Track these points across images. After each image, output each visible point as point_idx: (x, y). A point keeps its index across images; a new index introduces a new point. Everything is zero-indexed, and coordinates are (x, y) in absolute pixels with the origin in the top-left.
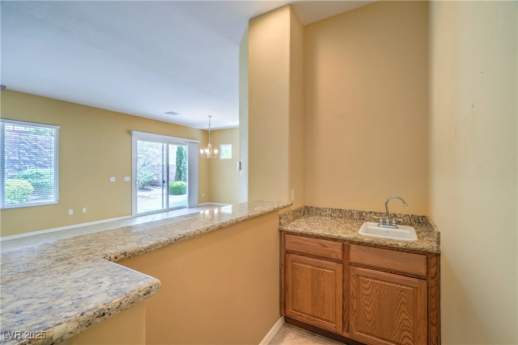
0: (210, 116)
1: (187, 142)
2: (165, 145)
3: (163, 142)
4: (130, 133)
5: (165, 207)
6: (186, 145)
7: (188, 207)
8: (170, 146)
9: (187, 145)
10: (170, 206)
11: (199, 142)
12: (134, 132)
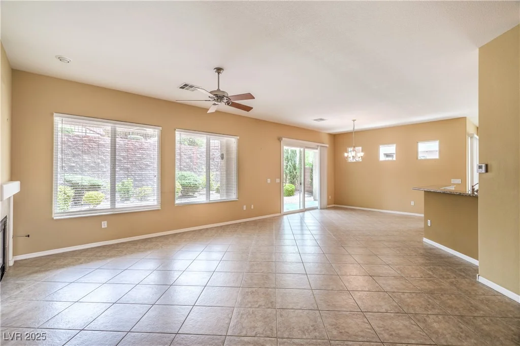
0: (354, 121)
1: (318, 146)
2: (302, 149)
3: (301, 147)
4: (280, 139)
5: (302, 208)
6: (317, 149)
7: (319, 208)
8: (307, 150)
9: (319, 149)
10: (306, 207)
11: (327, 146)
12: (283, 139)
